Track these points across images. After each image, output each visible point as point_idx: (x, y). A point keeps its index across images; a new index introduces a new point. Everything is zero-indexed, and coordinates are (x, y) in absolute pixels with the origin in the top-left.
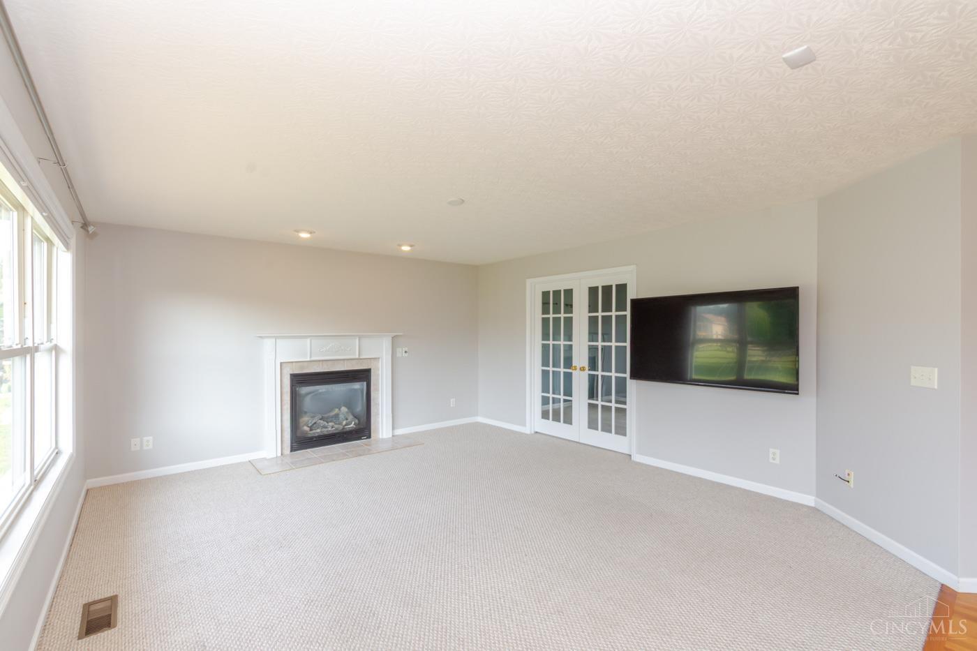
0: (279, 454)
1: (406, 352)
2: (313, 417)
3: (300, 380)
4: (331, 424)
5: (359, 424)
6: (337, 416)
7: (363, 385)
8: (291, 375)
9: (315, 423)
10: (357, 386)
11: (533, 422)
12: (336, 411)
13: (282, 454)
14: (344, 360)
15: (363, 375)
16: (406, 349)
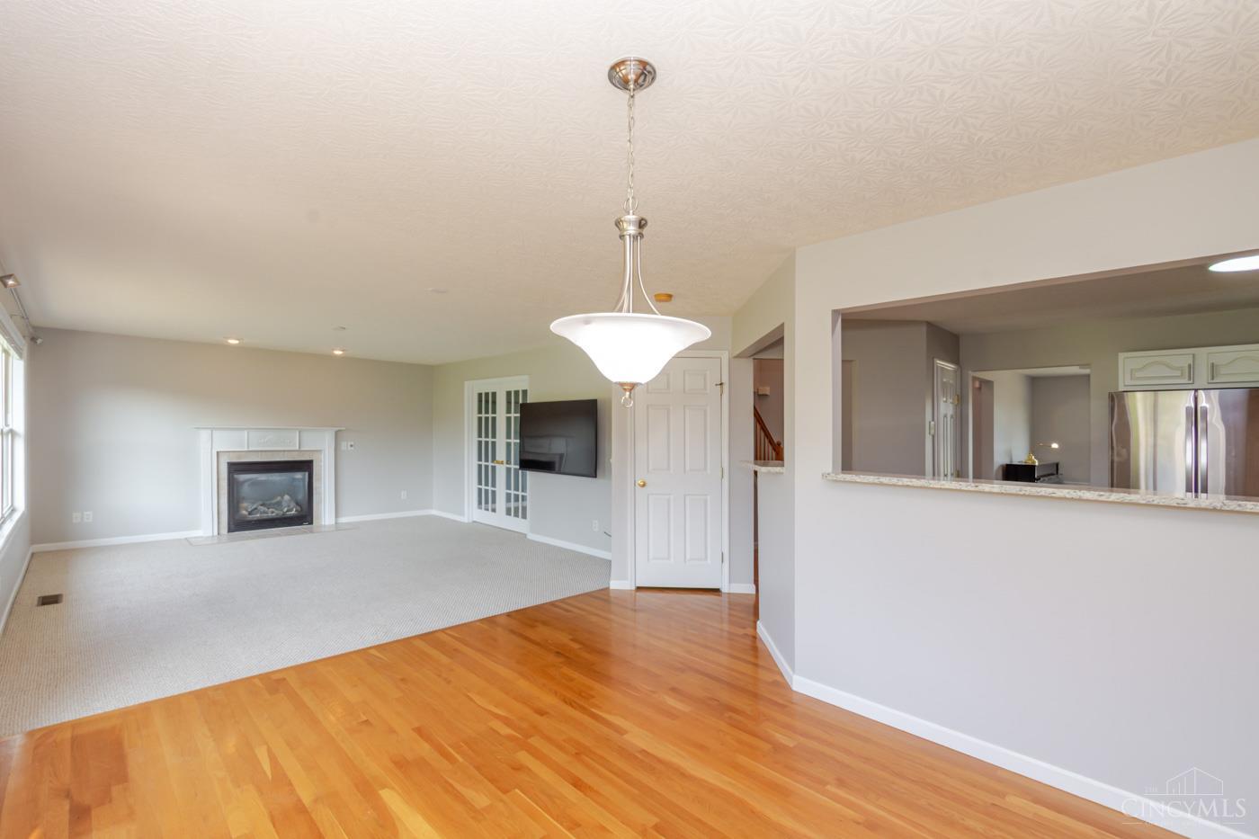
0: (216, 533)
1: (351, 446)
2: (253, 503)
3: (236, 468)
4: (271, 510)
5: (302, 510)
6: (279, 504)
7: (305, 475)
8: (228, 463)
9: (256, 509)
10: (299, 475)
11: (472, 513)
12: (279, 498)
13: (219, 534)
14: (284, 451)
15: (306, 466)
16: (352, 443)
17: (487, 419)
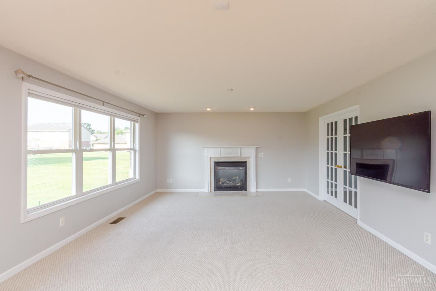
0: (209, 191)
1: (263, 155)
2: (224, 179)
3: (217, 164)
4: (231, 183)
5: (243, 183)
6: (235, 180)
7: (243, 168)
8: (214, 162)
9: (226, 181)
10: (241, 168)
11: (323, 195)
12: (235, 178)
13: (211, 191)
14: (235, 157)
15: (243, 164)
16: (264, 153)
17: (332, 138)
